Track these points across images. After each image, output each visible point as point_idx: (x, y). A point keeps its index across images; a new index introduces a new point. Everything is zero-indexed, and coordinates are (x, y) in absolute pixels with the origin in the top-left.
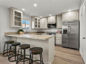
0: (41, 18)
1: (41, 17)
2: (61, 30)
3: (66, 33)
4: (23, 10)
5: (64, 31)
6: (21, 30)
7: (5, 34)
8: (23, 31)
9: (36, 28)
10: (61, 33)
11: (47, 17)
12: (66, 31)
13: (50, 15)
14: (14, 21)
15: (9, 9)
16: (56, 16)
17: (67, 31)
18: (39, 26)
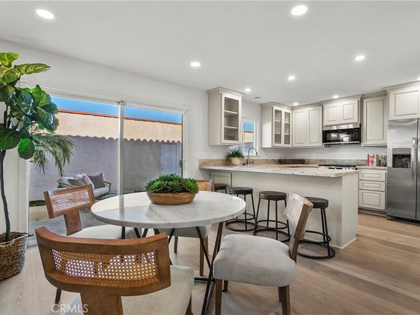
0: (293, 108)
1: (296, 104)
2: (381, 153)
3: (405, 165)
4: (248, 90)
5: (395, 156)
6: (237, 154)
7: (200, 165)
8: (242, 157)
9: (278, 145)
10: (382, 163)
11: (321, 105)
12: (403, 156)
13: (336, 97)
14: (223, 127)
15: (207, 91)
16: (362, 99)
17: (409, 156)
18: (287, 139)
